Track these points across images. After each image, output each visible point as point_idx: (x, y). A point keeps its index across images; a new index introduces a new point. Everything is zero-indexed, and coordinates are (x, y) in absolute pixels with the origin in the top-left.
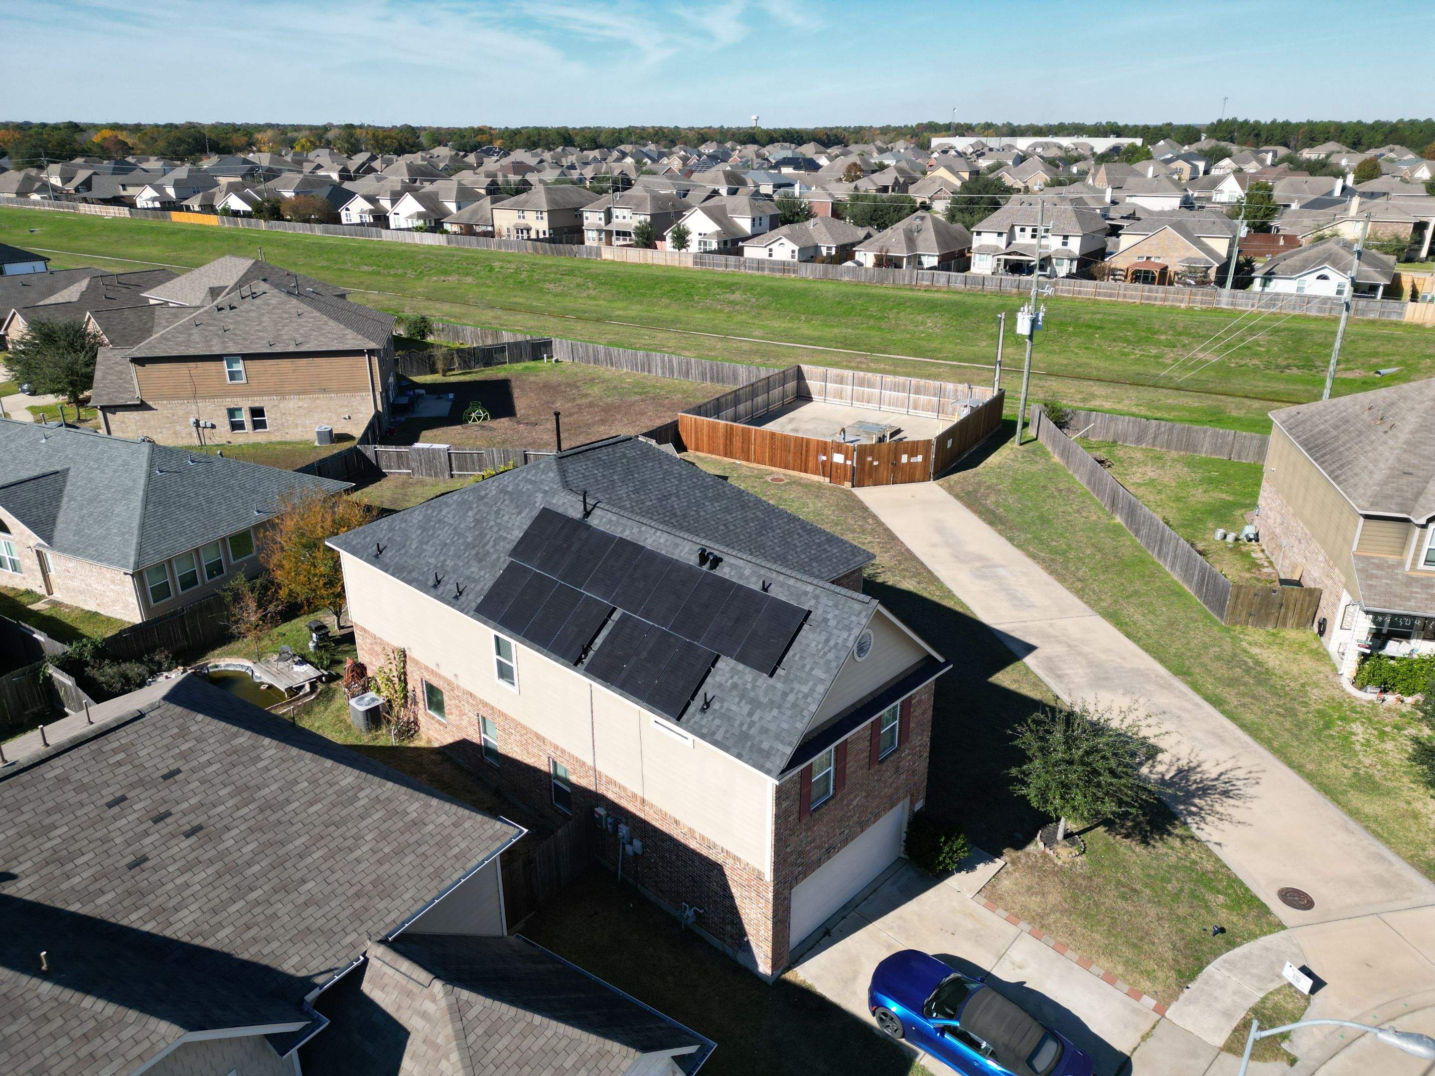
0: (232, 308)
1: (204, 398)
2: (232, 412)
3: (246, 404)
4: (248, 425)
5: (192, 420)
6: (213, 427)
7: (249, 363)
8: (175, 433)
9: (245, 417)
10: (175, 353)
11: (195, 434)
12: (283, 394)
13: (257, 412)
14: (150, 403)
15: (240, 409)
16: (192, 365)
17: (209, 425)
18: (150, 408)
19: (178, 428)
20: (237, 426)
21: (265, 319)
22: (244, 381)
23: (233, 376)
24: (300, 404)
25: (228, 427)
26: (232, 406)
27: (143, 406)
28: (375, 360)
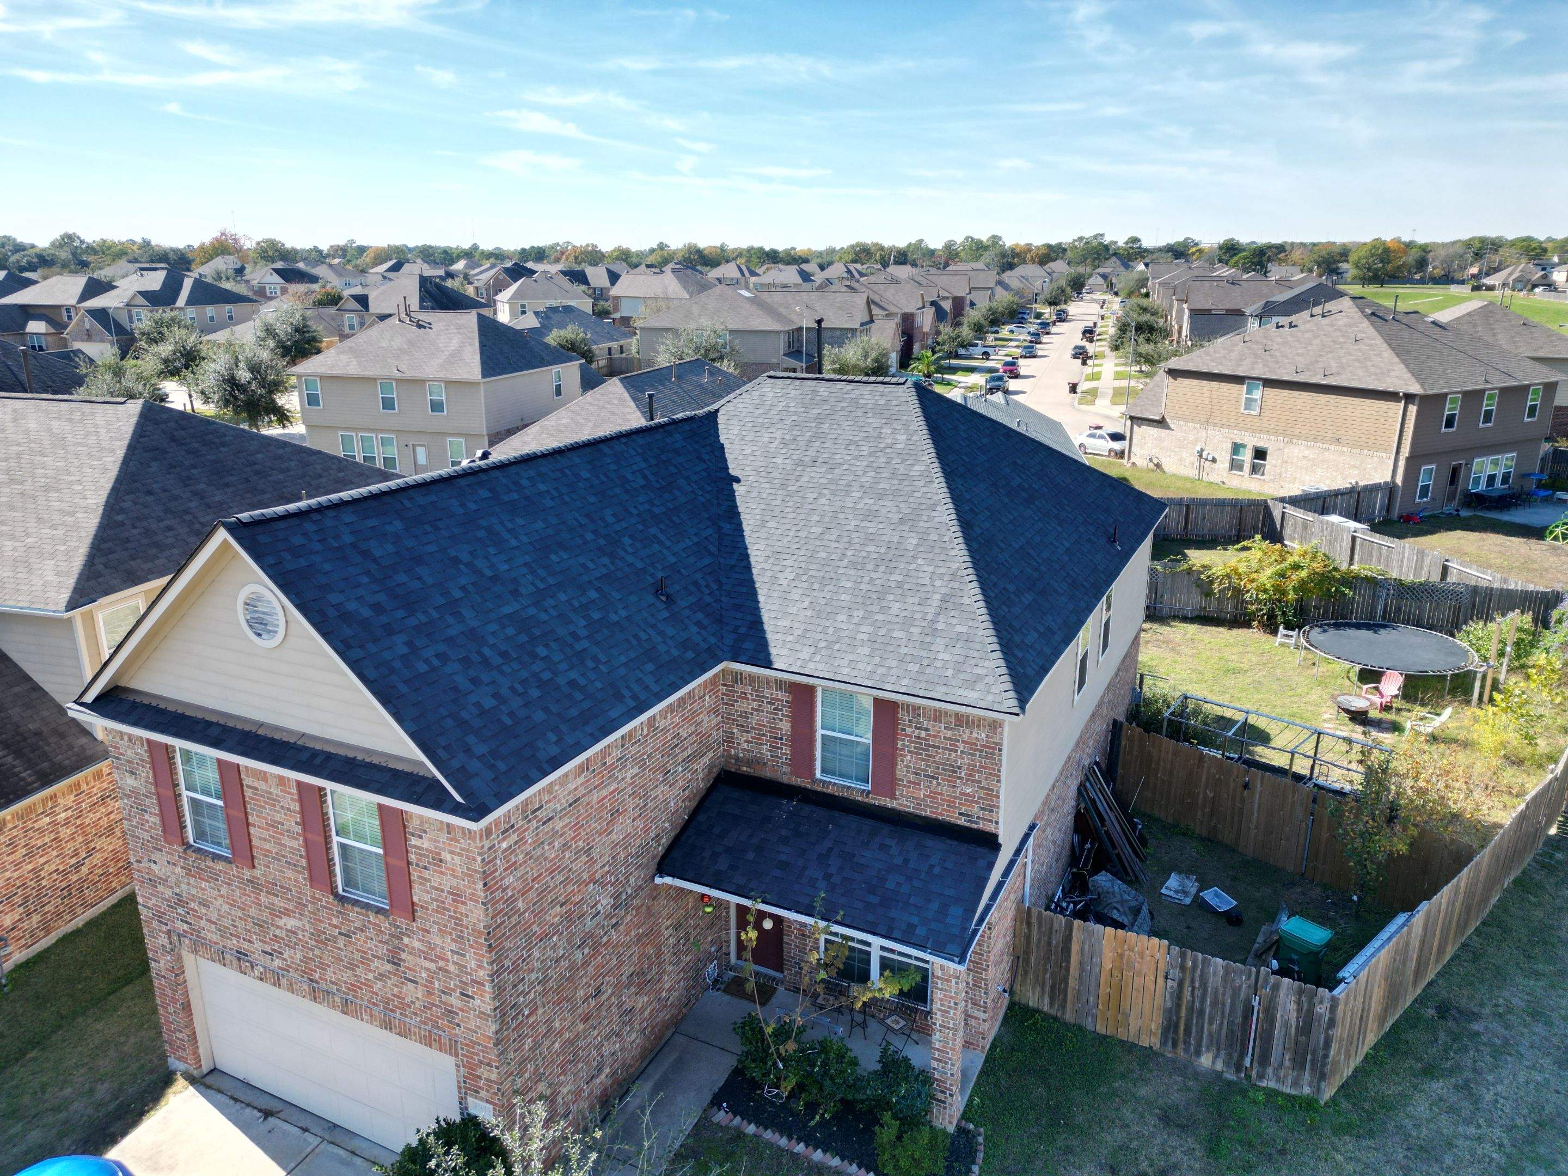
0: (1291, 326)
1: (1214, 425)
2: (1236, 448)
3: (1251, 441)
4: (1247, 467)
5: (1198, 448)
6: (1214, 460)
7: (1269, 391)
8: (1181, 460)
9: (1247, 457)
10: (1203, 369)
11: (1196, 465)
12: (1291, 437)
13: (1260, 454)
14: (1169, 421)
15: (1244, 446)
16: (1215, 385)
17: (1210, 458)
18: (1168, 427)
19: (1184, 455)
20: (1235, 465)
21: (1317, 341)
22: (1256, 413)
23: (1249, 403)
24: (1307, 453)
25: (1227, 464)
26: (1238, 441)
27: (1161, 423)
28: (1413, 410)
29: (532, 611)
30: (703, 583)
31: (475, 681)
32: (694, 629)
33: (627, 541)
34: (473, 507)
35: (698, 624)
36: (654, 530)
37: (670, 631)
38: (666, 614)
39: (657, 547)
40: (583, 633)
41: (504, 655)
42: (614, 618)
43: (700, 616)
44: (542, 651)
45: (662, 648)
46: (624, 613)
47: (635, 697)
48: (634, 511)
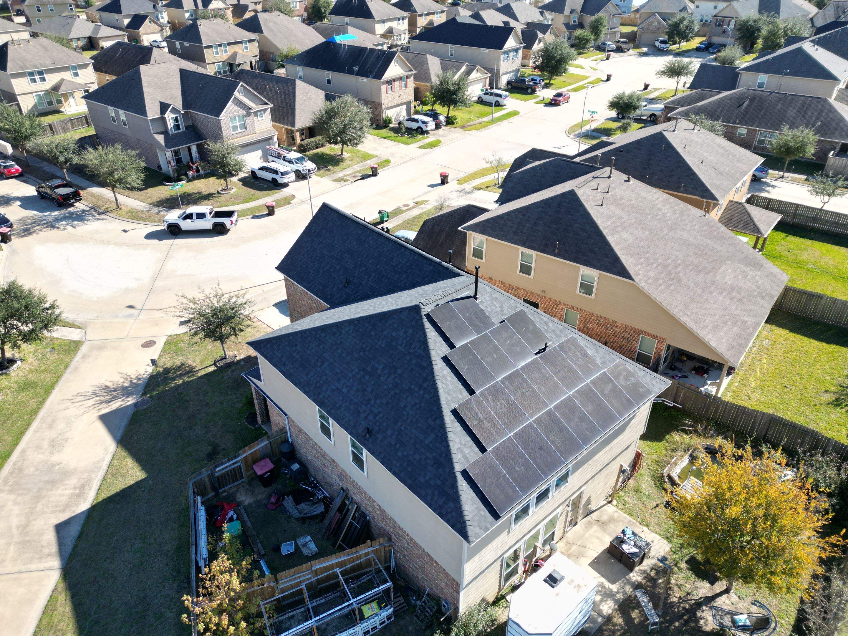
29: (326, 257)
30: (358, 294)
31: (303, 255)
32: (339, 296)
33: (364, 268)
34: (353, 232)
35: (341, 296)
36: (373, 274)
37: (335, 289)
38: (341, 287)
39: (367, 277)
40: (325, 269)
41: (312, 257)
42: (333, 274)
43: (345, 296)
44: (316, 263)
45: (328, 289)
46: (335, 276)
47: (310, 287)
48: (378, 266)
